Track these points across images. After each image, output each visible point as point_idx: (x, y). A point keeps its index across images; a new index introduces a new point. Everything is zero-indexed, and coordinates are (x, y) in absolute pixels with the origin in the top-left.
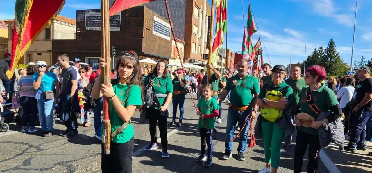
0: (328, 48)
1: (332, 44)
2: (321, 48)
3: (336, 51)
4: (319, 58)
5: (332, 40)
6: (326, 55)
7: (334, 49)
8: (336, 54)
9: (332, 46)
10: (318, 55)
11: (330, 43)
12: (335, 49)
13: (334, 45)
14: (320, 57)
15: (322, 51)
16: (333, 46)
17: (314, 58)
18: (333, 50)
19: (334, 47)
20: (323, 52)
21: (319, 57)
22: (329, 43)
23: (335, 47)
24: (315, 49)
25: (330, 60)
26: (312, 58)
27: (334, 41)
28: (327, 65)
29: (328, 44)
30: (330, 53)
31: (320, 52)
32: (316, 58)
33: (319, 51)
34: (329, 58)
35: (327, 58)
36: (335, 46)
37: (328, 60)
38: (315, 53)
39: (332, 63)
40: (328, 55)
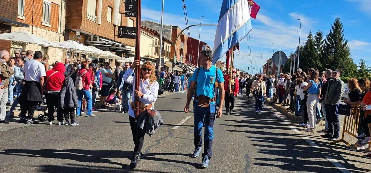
0: (332, 32)
1: (337, 26)
2: (319, 34)
3: (343, 38)
4: (315, 49)
5: (338, 21)
6: (329, 44)
7: (341, 34)
8: (343, 43)
9: (338, 30)
10: (315, 44)
11: (335, 25)
13: (342, 28)
14: (318, 48)
15: (320, 39)
16: (340, 31)
17: (309, 49)
18: (339, 37)
19: (341, 32)
20: (322, 41)
21: (316, 47)
22: (333, 25)
23: (342, 32)
24: (310, 35)
25: (335, 52)
26: (306, 48)
27: (341, 22)
28: (331, 59)
29: (333, 27)
30: (335, 41)
31: (317, 40)
32: (311, 49)
33: (316, 38)
34: (334, 50)
35: (330, 49)
36: (342, 30)
37: (331, 52)
38: (309, 42)
39: (338, 58)
40: (332, 43)
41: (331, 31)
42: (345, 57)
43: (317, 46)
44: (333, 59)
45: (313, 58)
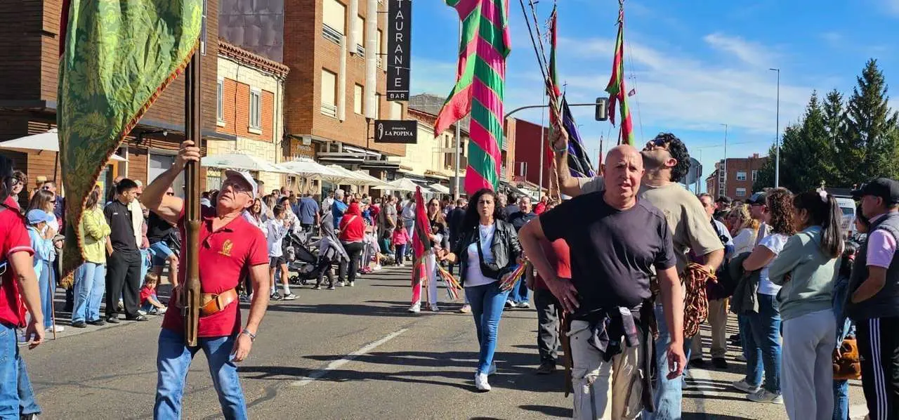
0: (860, 93)
1: (871, 79)
2: (834, 98)
3: (888, 106)
4: (826, 134)
5: (872, 65)
6: (854, 121)
7: (881, 98)
8: (887, 119)
9: (873, 88)
10: (824, 122)
11: (866, 75)
12: (884, 98)
13: (882, 82)
14: (832, 131)
15: (837, 109)
16: (878, 89)
17: (810, 135)
18: (876, 104)
19: (881, 92)
20: (841, 113)
21: (828, 129)
22: (861, 76)
23: (885, 91)
24: (814, 101)
25: (870, 140)
26: (804, 133)
27: (879, 68)
28: (859, 159)
29: (860, 81)
30: (868, 115)
31: (829, 113)
32: (816, 135)
33: (828, 108)
34: (866, 135)
35: (857, 132)
36: (883, 87)
37: (859, 140)
38: (812, 116)
39: (876, 153)
40: (861, 120)
41: (856, 92)
42: (891, 151)
43: (830, 127)
44: (863, 157)
45: (821, 157)
